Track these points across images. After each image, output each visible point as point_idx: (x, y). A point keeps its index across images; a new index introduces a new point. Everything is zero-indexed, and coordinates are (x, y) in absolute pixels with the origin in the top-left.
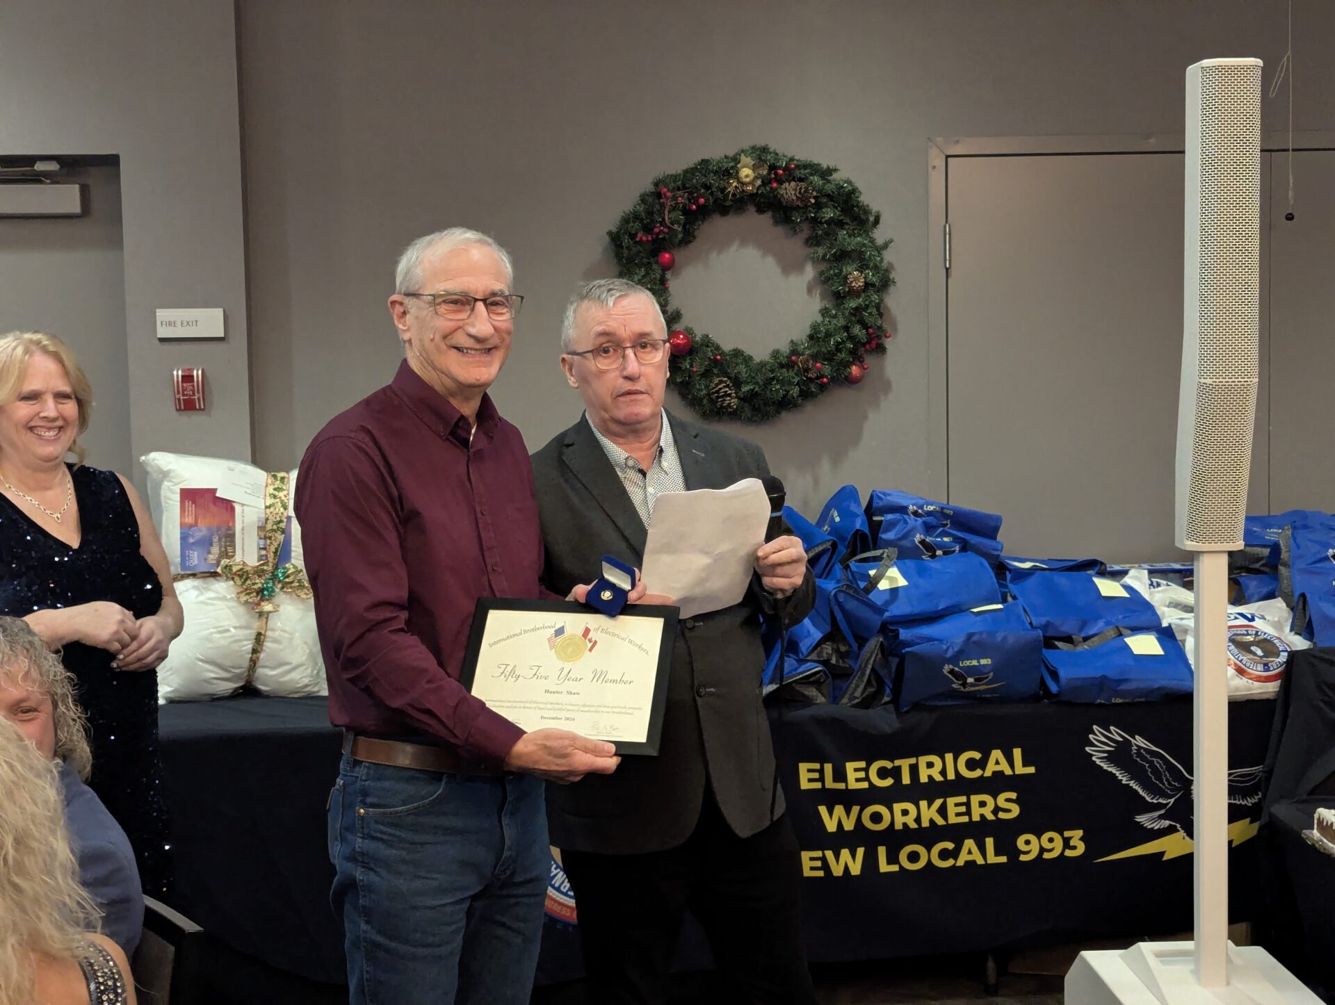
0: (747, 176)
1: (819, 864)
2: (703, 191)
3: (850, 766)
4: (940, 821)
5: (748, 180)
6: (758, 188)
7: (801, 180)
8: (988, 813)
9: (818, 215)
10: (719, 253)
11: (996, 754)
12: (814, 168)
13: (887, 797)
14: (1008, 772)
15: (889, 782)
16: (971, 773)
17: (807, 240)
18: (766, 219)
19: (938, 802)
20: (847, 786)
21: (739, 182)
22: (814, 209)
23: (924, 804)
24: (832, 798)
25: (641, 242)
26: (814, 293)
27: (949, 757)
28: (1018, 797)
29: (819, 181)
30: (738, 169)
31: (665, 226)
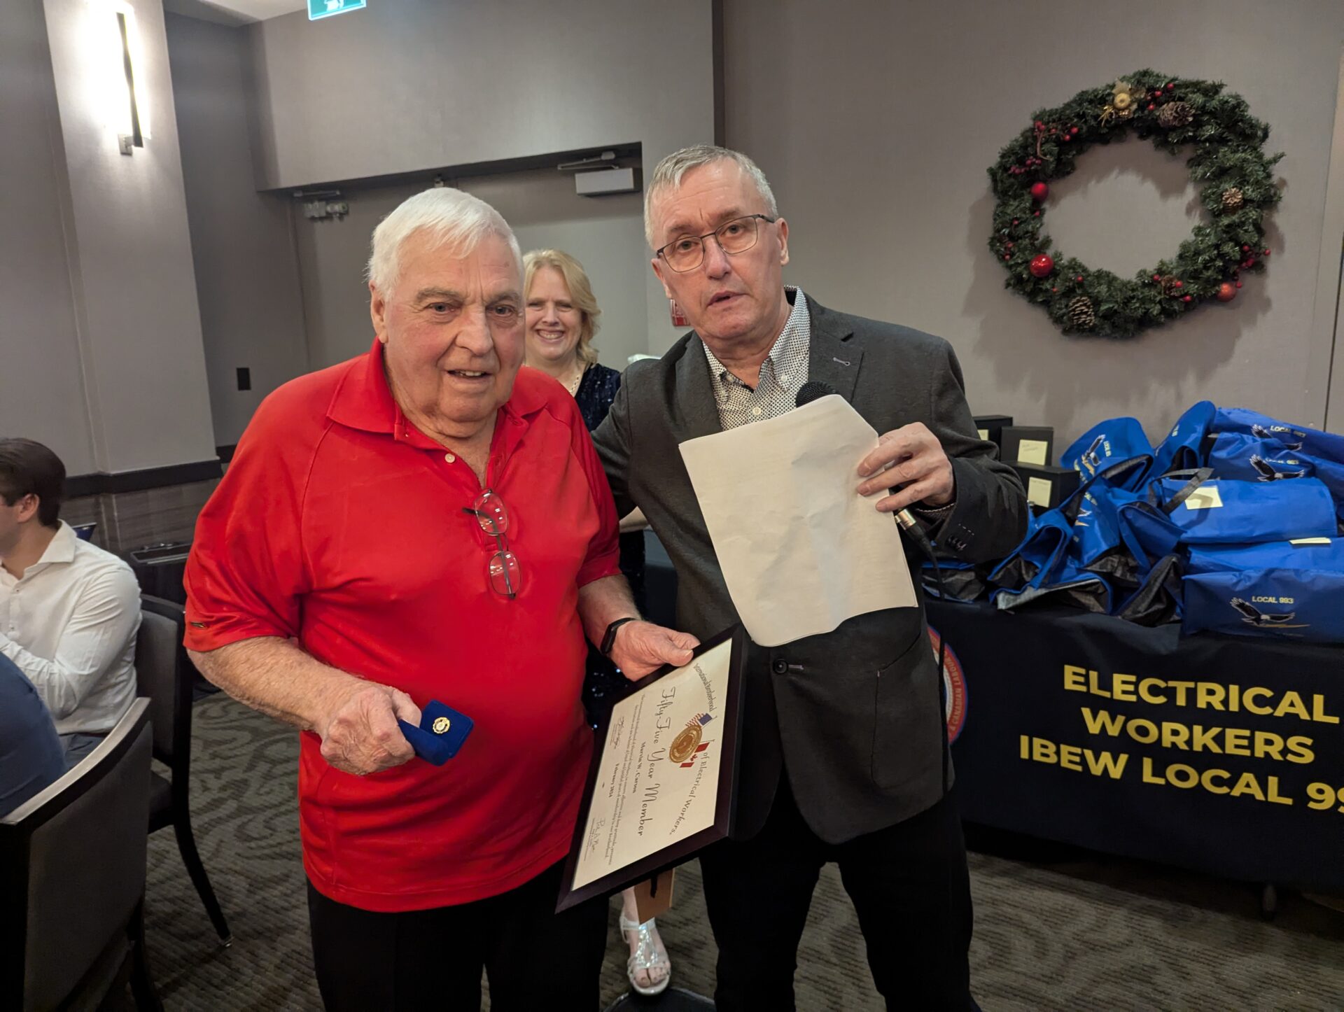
0: (1122, 101)
1: (1077, 759)
2: (1075, 120)
3: (1118, 678)
4: (1215, 749)
5: (1123, 105)
6: (1134, 113)
7: (1181, 99)
8: (1275, 752)
9: (1198, 133)
10: (1098, 182)
11: (1292, 696)
12: (1197, 86)
13: (1158, 715)
14: (1304, 715)
15: (1161, 700)
16: (1256, 708)
17: (1189, 161)
18: (1147, 145)
19: (1215, 731)
20: (1112, 695)
21: (1114, 108)
22: (1193, 127)
23: (1198, 729)
24: (1098, 704)
25: (1014, 175)
26: (1193, 213)
27: (1234, 689)
28: (1313, 744)
29: (1199, 99)
30: (1114, 96)
31: (1037, 158)
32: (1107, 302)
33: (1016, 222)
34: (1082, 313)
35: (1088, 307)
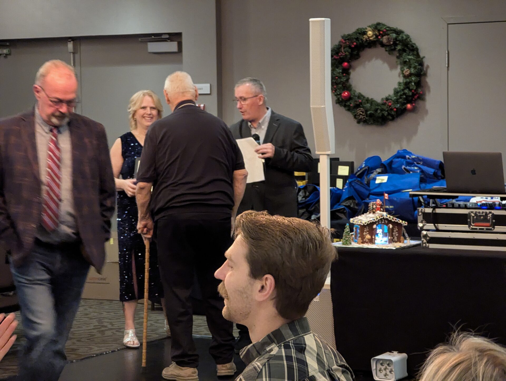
0: (370, 34)
2: (355, 40)
5: (370, 36)
6: (374, 39)
7: (389, 35)
12: (394, 30)
21: (368, 36)
25: (336, 59)
29: (394, 35)
30: (367, 32)
31: (343, 53)
32: (370, 110)
33: (337, 78)
34: (360, 114)
35: (363, 112)
